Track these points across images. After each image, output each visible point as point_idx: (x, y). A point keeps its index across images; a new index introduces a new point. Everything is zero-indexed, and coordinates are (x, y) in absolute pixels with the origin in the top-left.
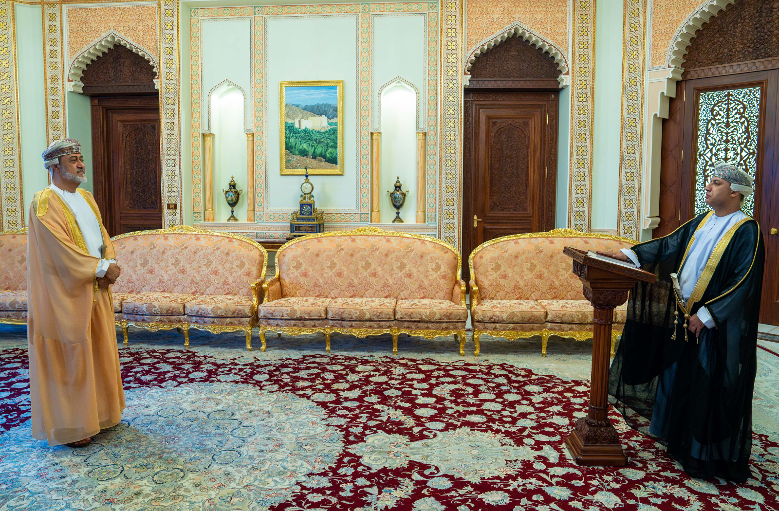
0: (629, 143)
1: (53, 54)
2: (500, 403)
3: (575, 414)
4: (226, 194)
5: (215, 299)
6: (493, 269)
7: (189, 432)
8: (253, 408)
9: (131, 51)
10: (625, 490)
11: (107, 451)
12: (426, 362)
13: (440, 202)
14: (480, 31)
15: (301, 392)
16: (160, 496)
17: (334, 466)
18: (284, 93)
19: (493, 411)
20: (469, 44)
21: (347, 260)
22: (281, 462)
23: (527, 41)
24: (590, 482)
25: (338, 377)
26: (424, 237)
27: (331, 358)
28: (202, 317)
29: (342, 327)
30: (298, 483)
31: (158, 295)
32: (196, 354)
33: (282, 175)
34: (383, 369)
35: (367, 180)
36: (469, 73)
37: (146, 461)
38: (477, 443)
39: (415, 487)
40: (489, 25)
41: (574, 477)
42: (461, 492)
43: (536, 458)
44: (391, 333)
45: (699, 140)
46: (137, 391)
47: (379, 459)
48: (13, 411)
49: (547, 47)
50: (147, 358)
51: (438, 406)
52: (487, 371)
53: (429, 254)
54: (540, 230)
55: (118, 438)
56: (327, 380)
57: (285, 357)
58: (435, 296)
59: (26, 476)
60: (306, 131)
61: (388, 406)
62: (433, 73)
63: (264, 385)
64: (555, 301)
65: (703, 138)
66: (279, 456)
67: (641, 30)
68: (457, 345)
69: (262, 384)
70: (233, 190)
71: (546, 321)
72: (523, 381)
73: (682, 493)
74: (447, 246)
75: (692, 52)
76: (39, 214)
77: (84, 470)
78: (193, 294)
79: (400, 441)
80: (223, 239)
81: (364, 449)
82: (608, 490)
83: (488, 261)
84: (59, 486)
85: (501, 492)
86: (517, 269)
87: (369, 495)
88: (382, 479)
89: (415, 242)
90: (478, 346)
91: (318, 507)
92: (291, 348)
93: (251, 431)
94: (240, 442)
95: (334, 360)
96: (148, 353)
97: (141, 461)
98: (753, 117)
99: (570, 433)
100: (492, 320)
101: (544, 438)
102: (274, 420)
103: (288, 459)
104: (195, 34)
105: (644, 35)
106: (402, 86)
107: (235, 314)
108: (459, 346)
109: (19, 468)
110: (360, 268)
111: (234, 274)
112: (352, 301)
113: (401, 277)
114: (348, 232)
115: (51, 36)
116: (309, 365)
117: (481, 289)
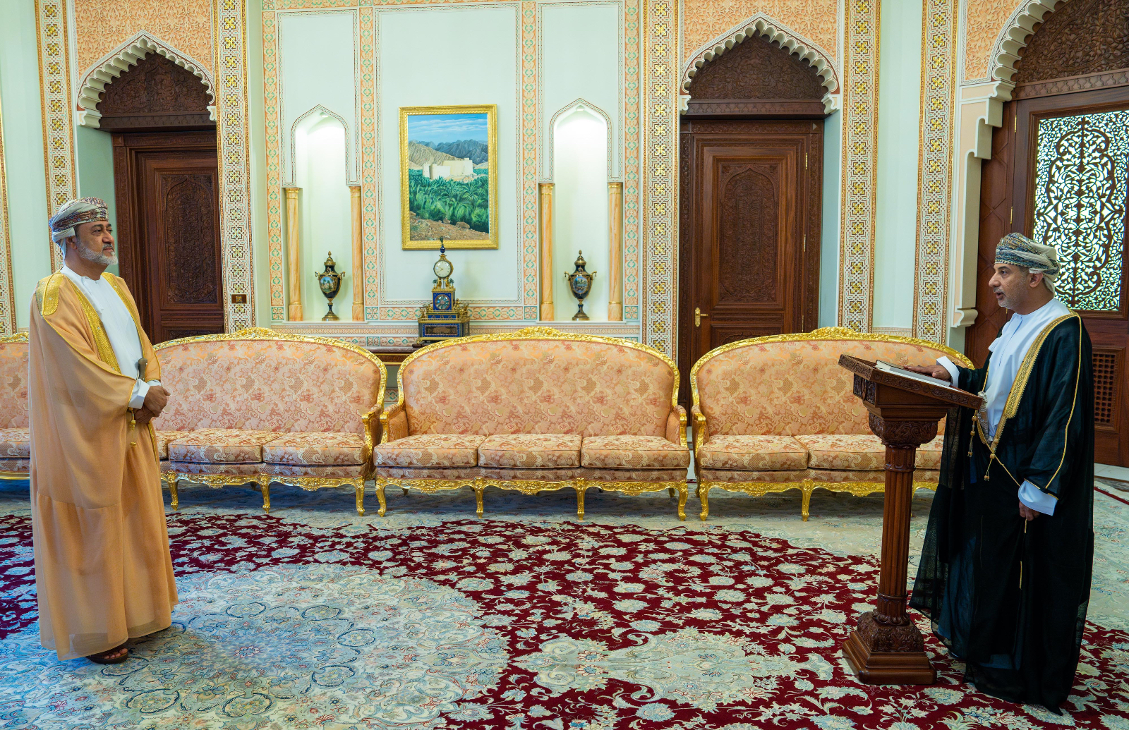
0: (931, 197)
1: (54, 68)
2: (742, 590)
3: (855, 606)
4: (320, 279)
5: (308, 438)
6: (727, 389)
7: (275, 640)
8: (370, 602)
10: (934, 719)
11: (153, 668)
12: (628, 531)
13: (645, 288)
14: (705, 27)
15: (442, 577)
17: (495, 688)
18: (407, 125)
19: (732, 603)
20: (688, 47)
21: (506, 378)
22: (415, 683)
23: (776, 42)
24: (881, 708)
25: (497, 554)
26: (622, 342)
27: (484, 525)
28: (289, 465)
29: (501, 478)
30: (442, 715)
31: (222, 433)
32: (281, 521)
33: (405, 250)
34: (564, 541)
35: (533, 256)
36: (688, 92)
37: (211, 684)
38: (710, 652)
39: (619, 719)
40: (717, 18)
41: (856, 701)
42: (688, 725)
43: (798, 673)
44: (575, 487)
45: (1038, 192)
46: (195, 577)
47: (563, 676)
48: (9, 609)
49: (806, 51)
50: (208, 528)
51: (649, 596)
52: (720, 543)
53: (630, 367)
54: (796, 329)
55: (170, 648)
56: (480, 558)
57: (415, 524)
59: (34, 707)
60: (440, 182)
61: (574, 597)
62: (632, 93)
63: (386, 567)
64: (820, 436)
65: (1043, 189)
66: (412, 674)
67: (949, 24)
68: (674, 504)
69: (382, 566)
70: (331, 273)
71: (808, 468)
72: (775, 558)
73: (1019, 724)
74: (657, 355)
75: (1027, 56)
76: (46, 312)
77: (120, 697)
78: (273, 431)
79: (593, 649)
80: (319, 348)
81: (539, 662)
82: (909, 721)
84: (85, 722)
85: (748, 725)
86: (763, 389)
88: (569, 707)
89: (609, 349)
90: (705, 505)
92: (424, 511)
93: (369, 636)
94: (353, 654)
95: (489, 528)
96: (209, 521)
97: (203, 684)
98: (1120, 155)
99: (848, 634)
100: (727, 466)
101: (809, 643)
102: (402, 620)
103: (425, 679)
104: (269, 36)
105: (955, 32)
106: (585, 112)
107: (339, 460)
108: (677, 506)
109: (23, 694)
110: (526, 389)
111: (336, 400)
112: (515, 439)
113: (588, 402)
114: (508, 335)
115: (50, 40)
116: (452, 536)
117: (709, 419)
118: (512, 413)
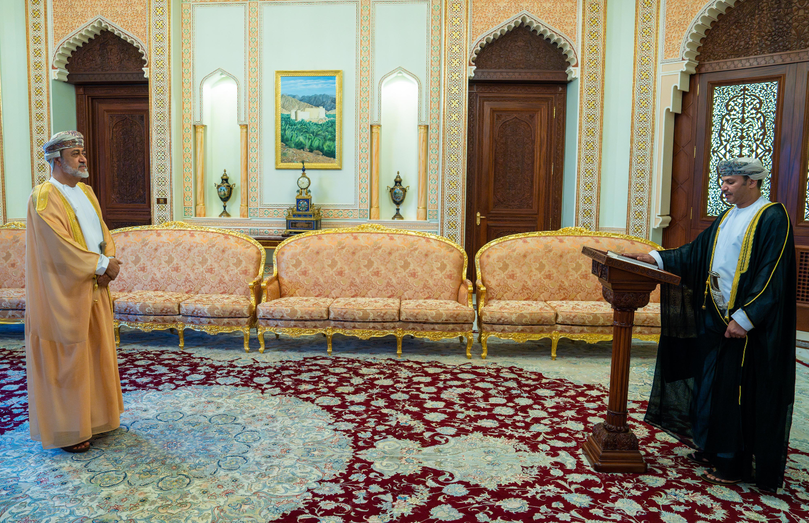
0: (640, 139)
1: (37, 40)
2: (511, 407)
3: (589, 419)
4: (218, 188)
5: (211, 298)
6: (500, 268)
7: (190, 437)
8: (256, 412)
9: (120, 37)
10: (646, 497)
11: (108, 456)
12: (432, 365)
13: (443, 198)
14: (486, 20)
15: (305, 396)
16: (167, 503)
17: (345, 472)
18: (280, 83)
19: (505, 416)
20: (475, 33)
21: (348, 259)
22: (289, 469)
23: (535, 31)
24: (609, 489)
25: (342, 381)
26: (428, 235)
27: (332, 360)
28: (198, 317)
29: (344, 327)
30: (309, 490)
31: (151, 293)
32: (192, 355)
33: (277, 169)
34: (388, 372)
35: (366, 175)
36: (474, 64)
37: (148, 467)
38: (491, 449)
39: (431, 494)
40: (495, 13)
41: (592, 483)
42: (479, 499)
43: (552, 464)
44: (396, 335)
45: (713, 136)
46: (133, 394)
47: (391, 465)
48: (6, 414)
49: (556, 38)
50: (141, 359)
51: (448, 410)
52: (495, 374)
53: (434, 252)
54: (546, 228)
55: (118, 442)
56: (331, 383)
57: (285, 359)
58: (440, 296)
59: (26, 482)
60: (302, 123)
61: (397, 410)
62: (436, 64)
63: (266, 389)
64: (564, 302)
65: (717, 135)
66: (287, 462)
67: (654, 21)
68: (463, 347)
69: (263, 387)
70: (226, 184)
71: (557, 323)
72: (534, 385)
73: (704, 501)
74: (453, 244)
75: (706, 44)
76: (39, 209)
77: (85, 476)
78: (187, 293)
79: (411, 446)
80: (219, 236)
81: (374, 455)
82: (629, 498)
83: (496, 260)
84: (61, 493)
85: (519, 499)
86: (525, 269)
87: (383, 503)
88: (396, 486)
89: (419, 239)
90: (485, 348)
91: (332, 515)
92: (291, 350)
93: (256, 436)
94: (245, 448)
95: (336, 362)
96: (142, 354)
97: (143, 467)
98: (770, 112)
99: (586, 438)
100: (501, 321)
101: (559, 444)
102: (278, 425)
103: (296, 465)
104: (186, 20)
105: (657, 26)
106: (403, 77)
107: (233, 314)
108: (466, 348)
109: (17, 473)
110: (362, 267)
111: (230, 272)
112: (354, 301)
113: (405, 276)
114: (350, 229)
115: (35, 20)
116: (311, 367)
117: (488, 288)
118: (352, 283)
